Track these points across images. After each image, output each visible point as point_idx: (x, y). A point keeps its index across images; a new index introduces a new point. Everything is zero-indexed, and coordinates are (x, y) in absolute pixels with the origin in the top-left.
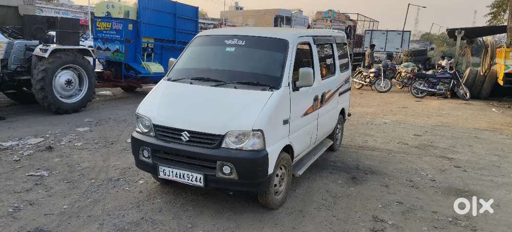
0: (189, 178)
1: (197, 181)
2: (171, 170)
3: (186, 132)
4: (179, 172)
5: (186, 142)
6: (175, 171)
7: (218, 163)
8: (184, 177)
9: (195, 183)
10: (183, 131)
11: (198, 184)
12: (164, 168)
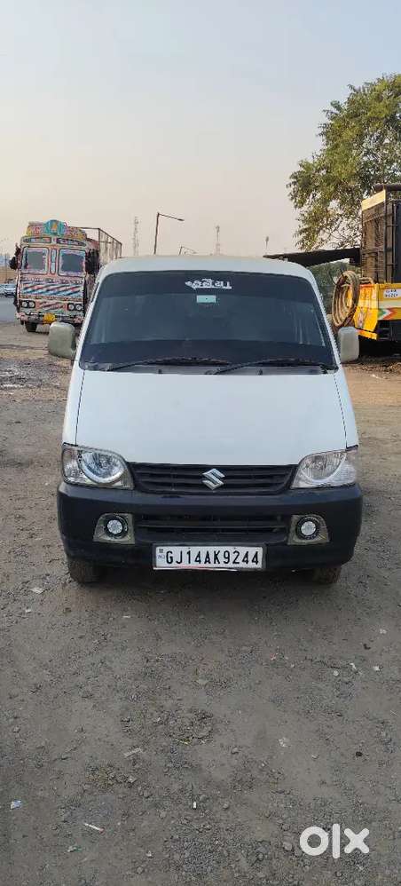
0: (228, 558)
1: (247, 562)
2: (185, 549)
3: (214, 470)
4: (203, 550)
5: (217, 488)
6: (195, 550)
7: (295, 518)
8: (216, 558)
9: (242, 565)
10: (207, 468)
11: (251, 565)
12: (166, 549)
